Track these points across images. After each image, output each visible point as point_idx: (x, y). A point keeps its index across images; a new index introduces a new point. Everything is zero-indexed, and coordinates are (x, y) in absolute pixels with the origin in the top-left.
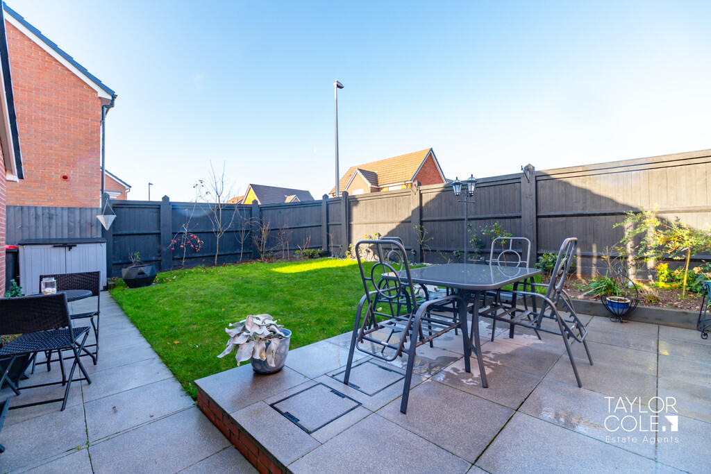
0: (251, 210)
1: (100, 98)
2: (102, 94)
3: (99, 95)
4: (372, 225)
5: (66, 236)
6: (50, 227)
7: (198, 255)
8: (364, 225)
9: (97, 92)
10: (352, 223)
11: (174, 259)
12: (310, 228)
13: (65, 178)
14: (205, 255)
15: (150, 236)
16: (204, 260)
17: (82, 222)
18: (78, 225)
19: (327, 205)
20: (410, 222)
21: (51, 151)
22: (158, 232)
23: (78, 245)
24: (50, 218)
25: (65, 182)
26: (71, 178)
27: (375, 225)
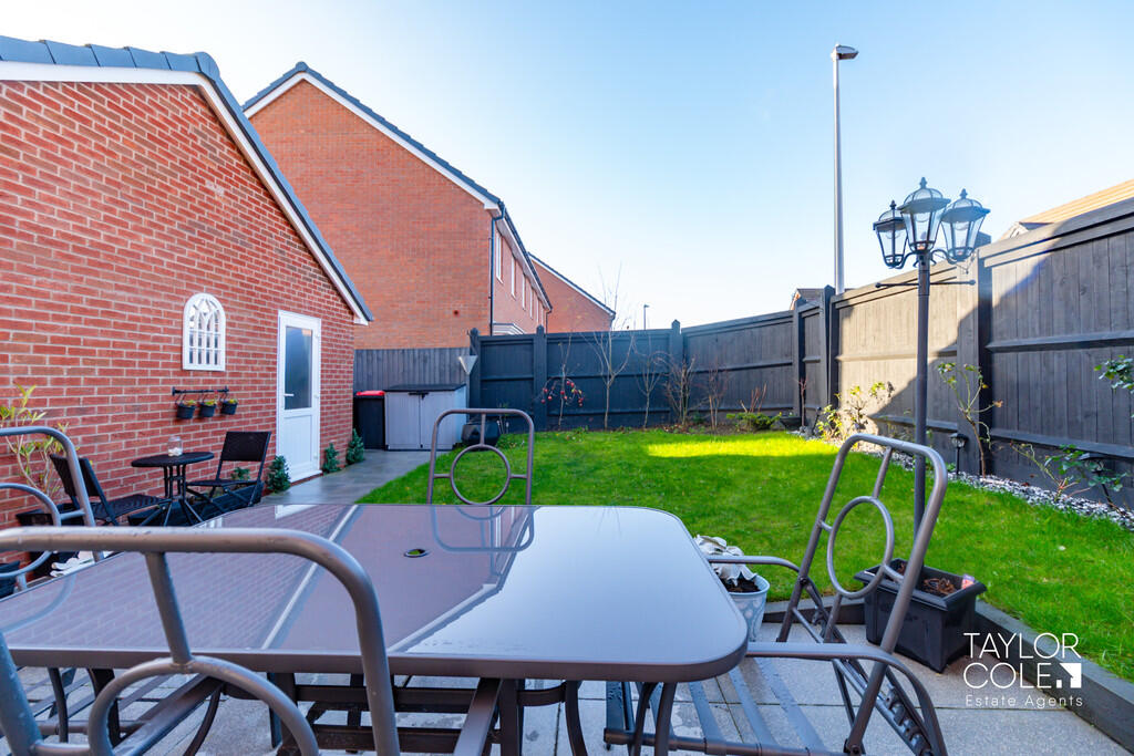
0: (668, 339)
1: (488, 210)
2: (489, 205)
3: (486, 207)
4: (875, 362)
5: (437, 382)
6: (425, 371)
7: (582, 411)
8: (863, 362)
9: (482, 204)
10: (840, 358)
11: (549, 415)
12: (770, 369)
13: (456, 313)
14: (592, 412)
15: (522, 383)
16: (591, 420)
17: (452, 365)
18: (447, 369)
19: (802, 320)
20: (954, 353)
21: (444, 285)
22: (530, 376)
23: (431, 393)
24: (425, 361)
25: (456, 319)
26: (461, 314)
27: (882, 362)
